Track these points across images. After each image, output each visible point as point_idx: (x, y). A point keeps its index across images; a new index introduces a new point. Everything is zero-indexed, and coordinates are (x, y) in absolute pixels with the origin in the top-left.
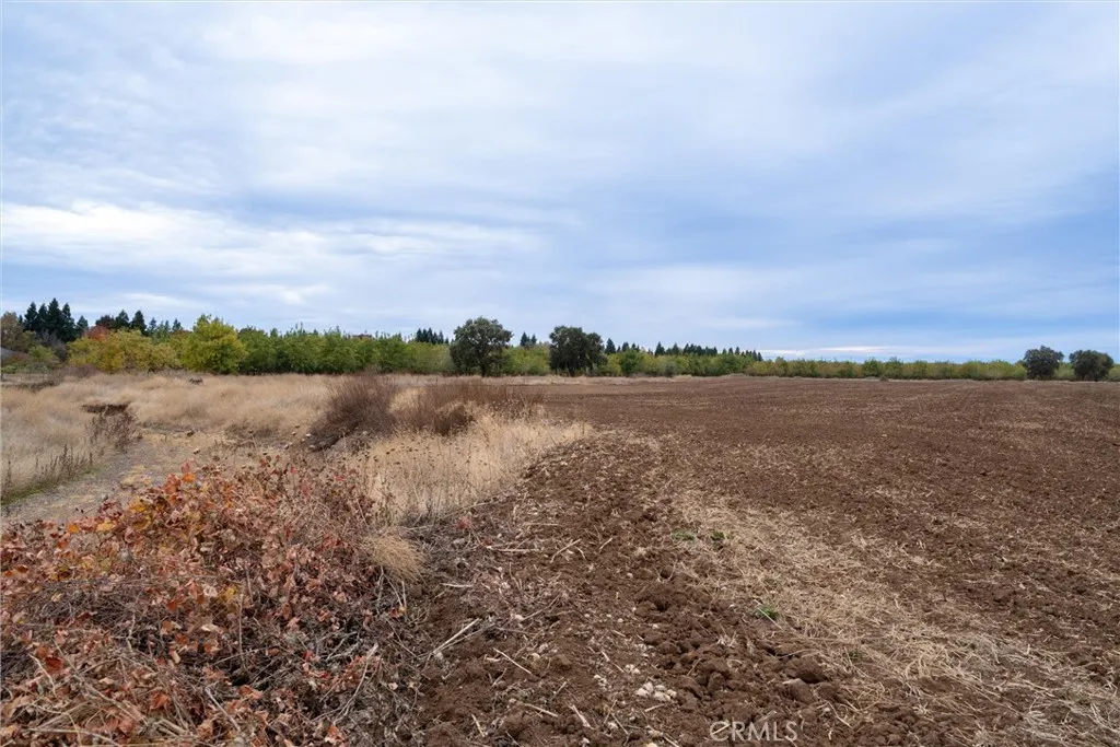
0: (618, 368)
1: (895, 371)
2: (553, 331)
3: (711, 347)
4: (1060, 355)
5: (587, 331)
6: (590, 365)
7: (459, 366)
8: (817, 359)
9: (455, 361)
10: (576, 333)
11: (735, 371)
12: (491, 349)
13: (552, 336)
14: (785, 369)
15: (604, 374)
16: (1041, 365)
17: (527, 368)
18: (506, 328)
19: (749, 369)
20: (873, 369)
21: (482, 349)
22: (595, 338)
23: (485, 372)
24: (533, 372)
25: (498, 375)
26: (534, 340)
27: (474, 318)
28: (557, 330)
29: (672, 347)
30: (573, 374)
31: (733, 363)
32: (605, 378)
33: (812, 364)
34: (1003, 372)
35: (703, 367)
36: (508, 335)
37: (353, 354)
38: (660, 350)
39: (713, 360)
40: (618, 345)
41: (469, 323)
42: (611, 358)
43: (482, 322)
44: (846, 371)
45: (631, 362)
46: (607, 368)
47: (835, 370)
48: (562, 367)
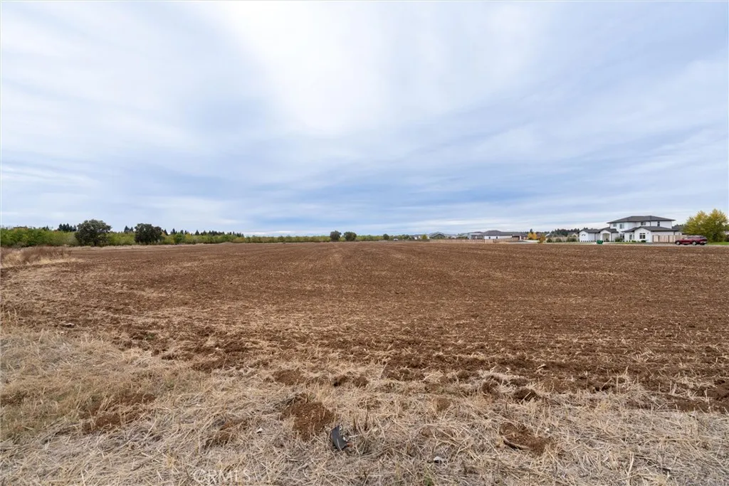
0: (173, 241)
1: (289, 239)
2: (137, 225)
3: (221, 232)
4: (340, 234)
5: (154, 225)
6: (156, 240)
7: (80, 241)
8: (262, 236)
9: (78, 239)
10: (149, 226)
11: (228, 241)
12: (99, 234)
13: (136, 228)
14: (249, 240)
16: (335, 237)
17: (123, 242)
18: (108, 224)
19: (234, 240)
20: (281, 239)
21: (93, 234)
22: (158, 228)
23: (96, 244)
24: (126, 244)
25: (103, 246)
26: (131, 229)
27: (89, 219)
28: (139, 225)
29: (203, 232)
30: (147, 244)
31: (228, 238)
33: (260, 238)
34: (325, 240)
35: (214, 240)
36: (109, 227)
38: (197, 233)
39: (219, 237)
41: (86, 222)
43: (93, 221)
44: (272, 240)
45: (179, 238)
46: (166, 241)
47: (268, 240)
48: (142, 241)
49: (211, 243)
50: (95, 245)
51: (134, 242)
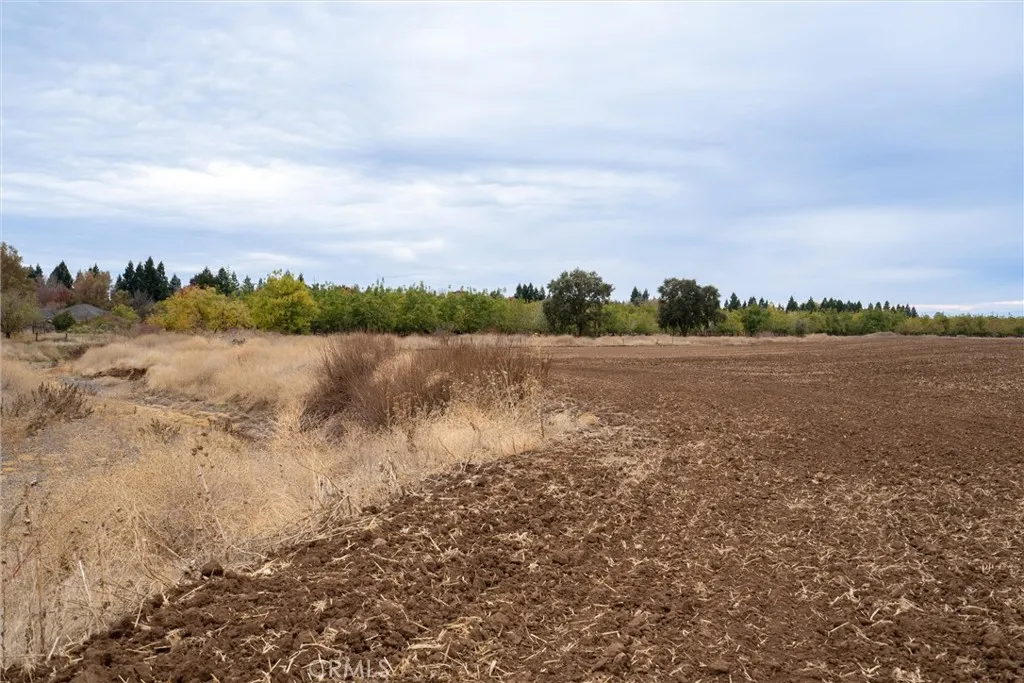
0: (740, 326)
2: (662, 284)
3: (854, 301)
5: (702, 283)
6: (706, 323)
7: (553, 324)
8: (986, 314)
9: (549, 318)
10: (689, 286)
11: (883, 329)
12: (589, 305)
13: (661, 290)
14: (944, 326)
15: (723, 332)
17: (633, 326)
18: (605, 281)
19: (900, 326)
21: (577, 305)
22: (712, 292)
23: (582, 330)
24: (641, 331)
25: (598, 335)
26: (646, 295)
27: (570, 270)
28: (667, 283)
29: (806, 301)
30: (685, 334)
31: (881, 320)
32: (722, 338)
33: (980, 321)
35: (843, 324)
36: (607, 289)
37: (435, 311)
38: (792, 306)
39: (855, 317)
40: (743, 299)
41: (564, 275)
42: (732, 315)
43: (578, 275)
45: (755, 318)
46: (727, 325)
47: (1008, 328)
48: (673, 324)
49: (835, 332)
50: (580, 334)
51: (656, 325)
